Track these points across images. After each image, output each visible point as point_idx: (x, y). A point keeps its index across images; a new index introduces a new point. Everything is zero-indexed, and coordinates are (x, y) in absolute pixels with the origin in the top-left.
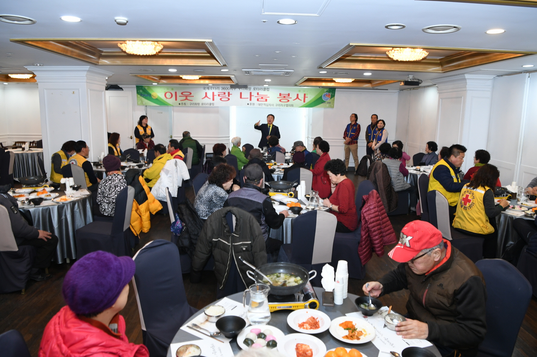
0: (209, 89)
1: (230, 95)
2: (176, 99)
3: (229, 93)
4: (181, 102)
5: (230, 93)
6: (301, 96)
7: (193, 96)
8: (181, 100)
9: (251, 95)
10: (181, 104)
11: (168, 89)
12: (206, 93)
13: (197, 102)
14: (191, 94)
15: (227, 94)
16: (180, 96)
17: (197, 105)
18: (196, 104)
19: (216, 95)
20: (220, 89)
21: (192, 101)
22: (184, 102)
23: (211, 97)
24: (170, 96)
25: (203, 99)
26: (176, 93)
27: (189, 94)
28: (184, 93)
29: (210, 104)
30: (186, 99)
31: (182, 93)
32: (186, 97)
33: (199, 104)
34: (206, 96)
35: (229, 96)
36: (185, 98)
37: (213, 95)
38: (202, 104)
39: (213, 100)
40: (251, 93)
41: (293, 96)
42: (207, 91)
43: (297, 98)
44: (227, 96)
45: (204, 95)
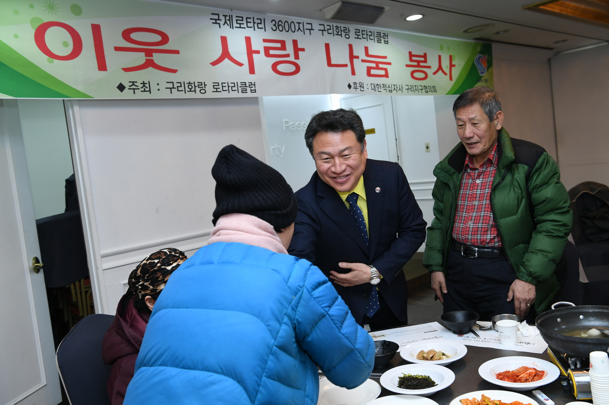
0: (232, 27)
1: (300, 53)
2: (102, 66)
3: (295, 42)
4: (126, 79)
5: (300, 46)
6: (445, 64)
7: (177, 52)
8: (126, 70)
9: (352, 57)
10: (127, 85)
11: (51, 7)
12: (224, 40)
13: (196, 79)
14: (165, 39)
15: (290, 49)
16: (117, 49)
17: (198, 89)
18: (191, 87)
19: (258, 52)
20: (269, 25)
21: (174, 71)
22: (140, 76)
23: (243, 58)
24: (65, 44)
25: (214, 64)
26: (96, 30)
27: (158, 38)
28: (134, 36)
29: (244, 87)
30: (149, 64)
31: (126, 34)
32: (149, 53)
33: (202, 86)
34: (225, 54)
35: (297, 57)
36: (140, 58)
37: (250, 52)
38: (216, 87)
39: (252, 71)
40: (351, 46)
41: (433, 62)
42: (226, 30)
43: (440, 68)
44: (292, 58)
45: (219, 52)
